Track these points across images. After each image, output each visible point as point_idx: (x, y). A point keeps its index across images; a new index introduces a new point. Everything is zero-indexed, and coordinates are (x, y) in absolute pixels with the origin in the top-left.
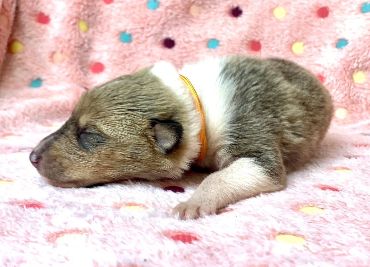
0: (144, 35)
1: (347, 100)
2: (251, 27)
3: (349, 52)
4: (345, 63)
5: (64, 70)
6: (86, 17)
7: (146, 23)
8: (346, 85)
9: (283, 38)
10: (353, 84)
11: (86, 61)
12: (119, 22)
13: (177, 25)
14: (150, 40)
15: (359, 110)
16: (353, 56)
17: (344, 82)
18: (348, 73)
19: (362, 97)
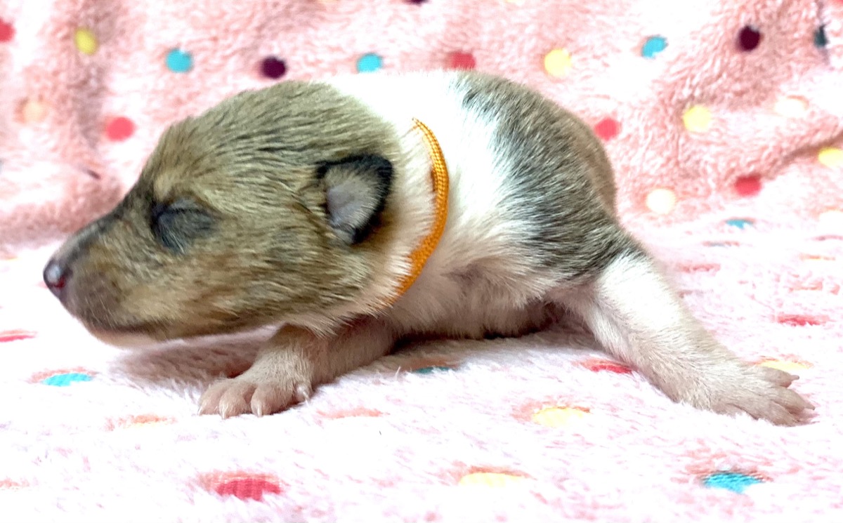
0: (219, 54)
1: (672, 169)
2: (451, 23)
3: (671, 64)
4: (661, 89)
5: (46, 136)
6: (91, 22)
7: (223, 27)
8: (668, 137)
9: (523, 42)
10: (683, 134)
11: (95, 117)
12: (165, 27)
13: (288, 28)
14: (232, 64)
15: (701, 191)
16: (679, 73)
17: (663, 131)
18: (671, 111)
19: (706, 162)
